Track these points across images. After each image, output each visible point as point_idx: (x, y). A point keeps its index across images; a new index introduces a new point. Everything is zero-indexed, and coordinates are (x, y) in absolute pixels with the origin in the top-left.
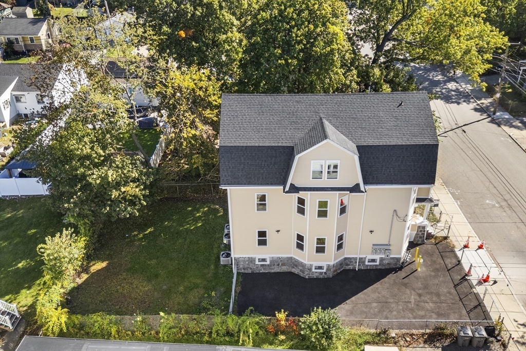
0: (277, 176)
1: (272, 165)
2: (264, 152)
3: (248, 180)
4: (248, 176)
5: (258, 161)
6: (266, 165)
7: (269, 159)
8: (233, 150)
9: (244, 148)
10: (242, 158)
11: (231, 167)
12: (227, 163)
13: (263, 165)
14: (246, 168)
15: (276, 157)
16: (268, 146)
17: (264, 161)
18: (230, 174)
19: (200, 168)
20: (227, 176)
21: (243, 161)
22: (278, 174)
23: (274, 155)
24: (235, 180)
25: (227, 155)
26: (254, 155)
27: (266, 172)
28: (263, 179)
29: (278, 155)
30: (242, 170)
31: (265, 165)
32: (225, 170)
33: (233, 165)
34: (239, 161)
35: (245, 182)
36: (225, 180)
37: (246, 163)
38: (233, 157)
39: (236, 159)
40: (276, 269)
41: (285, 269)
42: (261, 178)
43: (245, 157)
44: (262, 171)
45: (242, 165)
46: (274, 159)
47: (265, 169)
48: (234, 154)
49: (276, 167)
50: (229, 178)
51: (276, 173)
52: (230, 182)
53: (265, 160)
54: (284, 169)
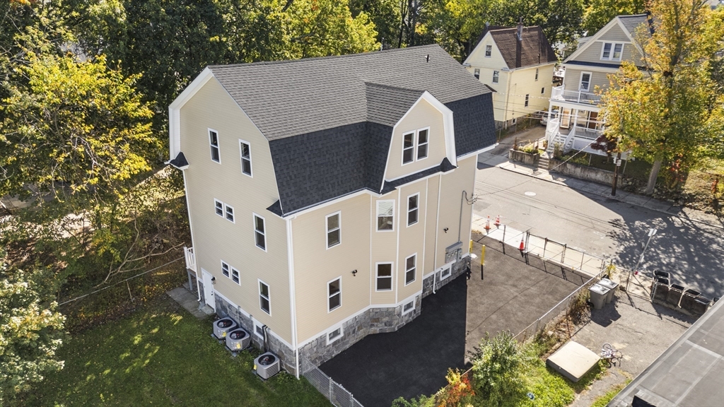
0: (355, 175)
1: (346, 159)
2: (333, 139)
3: (320, 193)
4: (319, 186)
5: (328, 156)
6: (339, 161)
7: (341, 149)
8: (291, 145)
9: (305, 138)
10: (306, 157)
11: (293, 177)
12: (285, 171)
13: (335, 162)
14: (314, 172)
15: (349, 144)
16: (337, 127)
17: (335, 155)
18: (293, 189)
19: (112, 251)
20: (290, 194)
21: (308, 161)
22: (355, 171)
23: (346, 141)
24: (302, 199)
25: (283, 155)
26: (320, 147)
27: (341, 171)
28: (339, 185)
29: (350, 139)
30: (309, 178)
31: (337, 160)
32: (285, 183)
33: (295, 173)
34: (302, 163)
35: (317, 197)
36: (288, 203)
37: (313, 164)
38: (292, 157)
39: (297, 160)
40: (352, 341)
41: (362, 334)
42: (336, 184)
43: (309, 153)
44: (336, 173)
45: (308, 169)
46: (347, 147)
47: (339, 168)
48: (292, 152)
49: (352, 161)
50: (294, 197)
51: (353, 170)
52: (295, 205)
53: (337, 153)
54: (362, 160)
